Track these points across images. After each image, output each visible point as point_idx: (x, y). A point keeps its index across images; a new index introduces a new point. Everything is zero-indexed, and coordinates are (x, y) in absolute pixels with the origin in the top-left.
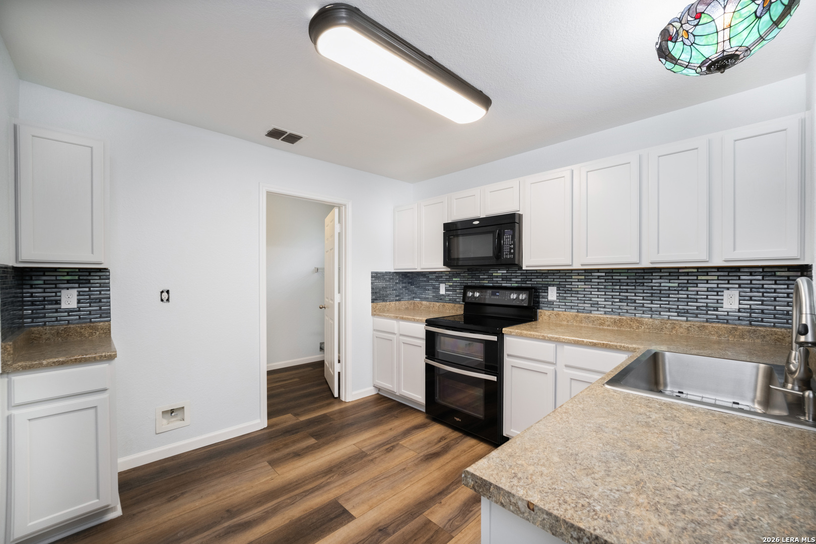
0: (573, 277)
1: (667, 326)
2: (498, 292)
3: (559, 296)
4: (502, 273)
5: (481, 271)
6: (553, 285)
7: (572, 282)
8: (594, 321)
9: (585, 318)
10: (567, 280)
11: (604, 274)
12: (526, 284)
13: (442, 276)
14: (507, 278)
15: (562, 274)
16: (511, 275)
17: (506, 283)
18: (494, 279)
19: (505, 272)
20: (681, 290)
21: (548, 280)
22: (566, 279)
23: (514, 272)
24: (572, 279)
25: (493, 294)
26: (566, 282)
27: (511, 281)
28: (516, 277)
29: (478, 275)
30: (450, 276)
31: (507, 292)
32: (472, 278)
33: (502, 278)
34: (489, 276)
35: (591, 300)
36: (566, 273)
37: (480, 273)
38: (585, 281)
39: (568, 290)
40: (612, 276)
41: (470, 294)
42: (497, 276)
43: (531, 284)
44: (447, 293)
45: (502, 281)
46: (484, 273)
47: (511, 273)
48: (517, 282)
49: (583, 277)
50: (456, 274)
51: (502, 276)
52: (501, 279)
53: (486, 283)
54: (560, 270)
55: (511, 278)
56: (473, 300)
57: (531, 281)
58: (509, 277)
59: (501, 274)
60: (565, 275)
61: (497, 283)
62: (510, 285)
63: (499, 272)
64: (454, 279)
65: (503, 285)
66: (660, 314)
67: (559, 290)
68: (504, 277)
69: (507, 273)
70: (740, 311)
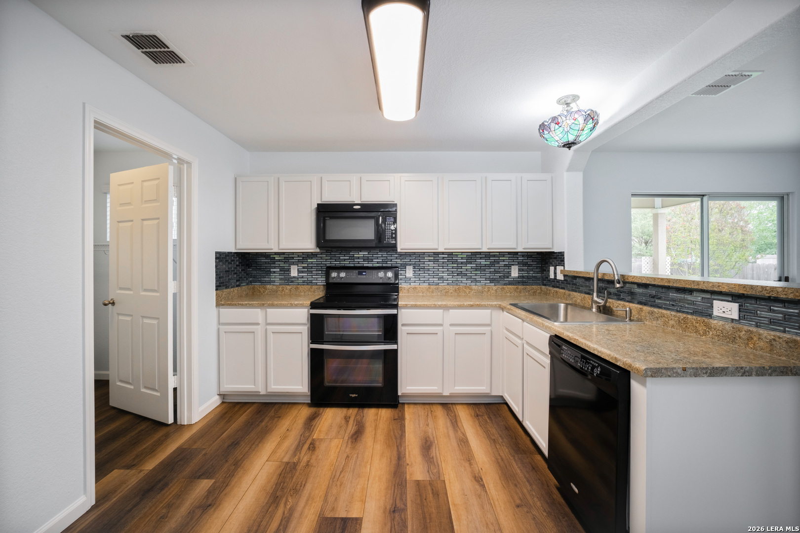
0: (425, 258)
1: (485, 290)
2: (365, 272)
3: (415, 273)
4: (364, 255)
5: (342, 252)
6: (410, 265)
7: (424, 262)
8: (441, 291)
9: (435, 289)
10: (421, 260)
11: (447, 256)
12: (387, 264)
13: (293, 257)
14: (368, 259)
15: (417, 256)
16: (373, 257)
17: (368, 264)
18: (355, 260)
19: (367, 253)
20: (491, 266)
21: (406, 260)
22: (420, 259)
23: (375, 253)
24: (424, 259)
25: (360, 274)
26: (420, 261)
27: (373, 261)
28: (377, 258)
29: (338, 256)
30: (303, 257)
31: (374, 272)
32: (331, 259)
33: (364, 259)
34: (350, 257)
35: (438, 275)
36: (420, 255)
37: (340, 254)
38: (434, 261)
39: (422, 268)
40: (452, 257)
41: (334, 274)
42: (359, 257)
43: (392, 264)
44: (300, 274)
45: (364, 261)
46: (345, 255)
47: (373, 254)
48: (378, 263)
49: (433, 258)
50: (312, 255)
51: (364, 257)
52: (362, 260)
53: (347, 263)
54: (415, 253)
55: (373, 259)
56: (338, 281)
57: (391, 261)
58: (371, 258)
59: (362, 256)
60: (419, 257)
61: (359, 264)
62: (372, 265)
63: (360, 253)
64: (309, 260)
65: (365, 265)
66: (480, 282)
67: (415, 268)
68: (365, 258)
69: (368, 254)
70: (519, 277)
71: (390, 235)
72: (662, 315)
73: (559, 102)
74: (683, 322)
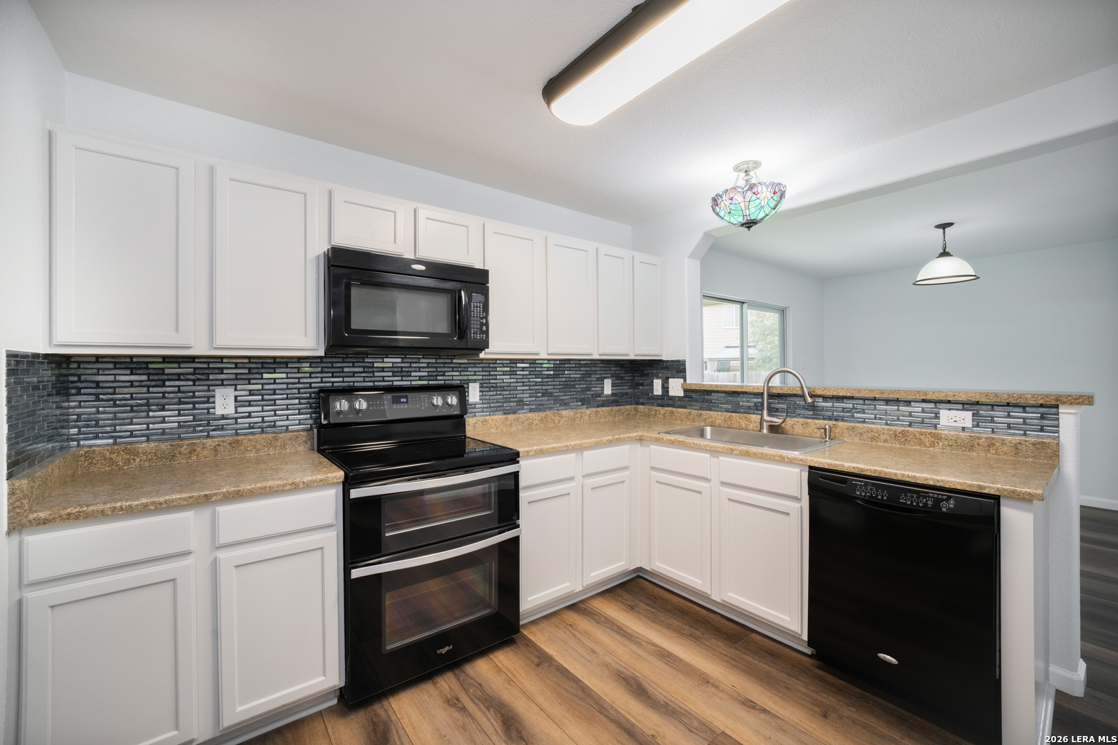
0: (498, 369)
1: (577, 416)
2: (406, 397)
3: (483, 395)
4: (393, 363)
5: (347, 357)
6: (475, 381)
7: (496, 375)
10: (491, 373)
11: (528, 365)
12: (436, 380)
13: (222, 369)
14: (402, 371)
15: (485, 365)
16: (411, 367)
17: (402, 380)
18: (376, 374)
19: (399, 360)
20: (582, 381)
21: (468, 373)
22: (489, 371)
23: (415, 360)
24: (496, 371)
25: (396, 401)
26: (490, 375)
27: (410, 376)
28: (419, 369)
29: (339, 365)
30: (249, 369)
31: (423, 396)
32: (322, 372)
33: (393, 372)
34: (364, 367)
35: (516, 398)
36: (489, 363)
37: (343, 362)
38: (512, 373)
39: (492, 387)
40: (535, 367)
41: (341, 405)
42: (383, 368)
43: (445, 380)
44: (240, 409)
45: (393, 376)
46: (353, 363)
47: (411, 363)
48: (421, 378)
49: (508, 369)
50: (275, 362)
51: (393, 367)
52: (390, 374)
53: (358, 381)
54: (482, 360)
55: (411, 372)
56: (352, 418)
57: (444, 375)
58: (407, 369)
59: (390, 365)
60: (489, 367)
61: (384, 381)
62: (409, 383)
63: (385, 360)
64: (265, 376)
65: (395, 383)
67: (483, 387)
68: (396, 370)
69: (402, 362)
70: (613, 395)
71: (479, 326)
72: (870, 430)
73: (737, 169)
74: (901, 435)
